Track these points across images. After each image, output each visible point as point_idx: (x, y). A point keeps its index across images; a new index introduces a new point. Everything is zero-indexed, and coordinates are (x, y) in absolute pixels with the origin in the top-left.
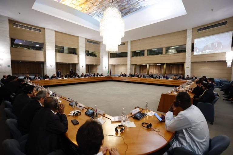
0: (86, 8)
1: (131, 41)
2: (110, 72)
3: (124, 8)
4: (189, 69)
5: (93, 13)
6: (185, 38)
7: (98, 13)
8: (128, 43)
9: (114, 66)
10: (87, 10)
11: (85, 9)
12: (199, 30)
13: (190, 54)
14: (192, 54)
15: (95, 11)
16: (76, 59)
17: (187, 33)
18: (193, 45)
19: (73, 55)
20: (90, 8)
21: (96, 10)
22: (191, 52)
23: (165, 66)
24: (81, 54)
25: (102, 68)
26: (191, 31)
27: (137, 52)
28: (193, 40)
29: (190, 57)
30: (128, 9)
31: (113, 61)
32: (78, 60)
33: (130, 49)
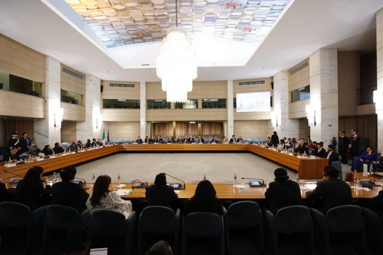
0: (88, 5)
1: (146, 83)
2: (106, 135)
3: (159, 30)
4: (232, 128)
5: (96, 18)
6: (226, 90)
7: (108, 21)
8: (141, 85)
9: (108, 123)
10: (87, 9)
11: (86, 5)
12: (241, 84)
13: (233, 111)
14: (235, 111)
15: (105, 18)
16: (40, 108)
17: (228, 85)
18: (235, 100)
19: (32, 97)
20: (98, 8)
21: (107, 16)
22: (233, 108)
23: (199, 125)
24: (51, 98)
25: (91, 129)
26: (232, 83)
27: (156, 101)
28: (234, 94)
29: (232, 115)
30: (163, 34)
31: (112, 114)
32: (45, 111)
33: (144, 95)
